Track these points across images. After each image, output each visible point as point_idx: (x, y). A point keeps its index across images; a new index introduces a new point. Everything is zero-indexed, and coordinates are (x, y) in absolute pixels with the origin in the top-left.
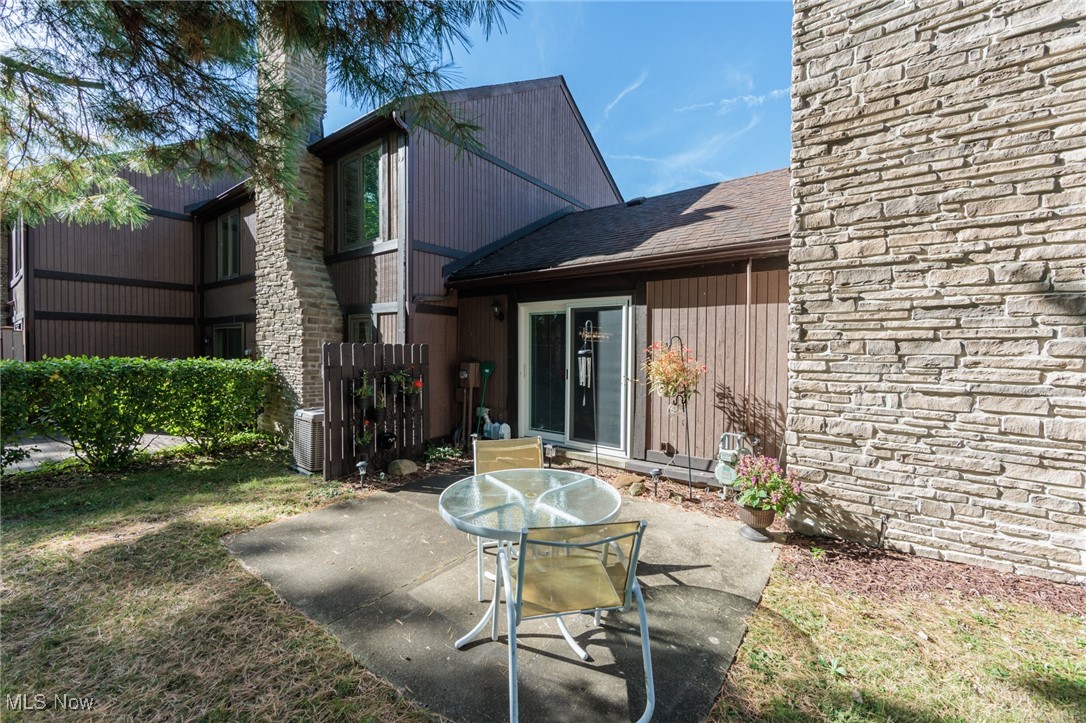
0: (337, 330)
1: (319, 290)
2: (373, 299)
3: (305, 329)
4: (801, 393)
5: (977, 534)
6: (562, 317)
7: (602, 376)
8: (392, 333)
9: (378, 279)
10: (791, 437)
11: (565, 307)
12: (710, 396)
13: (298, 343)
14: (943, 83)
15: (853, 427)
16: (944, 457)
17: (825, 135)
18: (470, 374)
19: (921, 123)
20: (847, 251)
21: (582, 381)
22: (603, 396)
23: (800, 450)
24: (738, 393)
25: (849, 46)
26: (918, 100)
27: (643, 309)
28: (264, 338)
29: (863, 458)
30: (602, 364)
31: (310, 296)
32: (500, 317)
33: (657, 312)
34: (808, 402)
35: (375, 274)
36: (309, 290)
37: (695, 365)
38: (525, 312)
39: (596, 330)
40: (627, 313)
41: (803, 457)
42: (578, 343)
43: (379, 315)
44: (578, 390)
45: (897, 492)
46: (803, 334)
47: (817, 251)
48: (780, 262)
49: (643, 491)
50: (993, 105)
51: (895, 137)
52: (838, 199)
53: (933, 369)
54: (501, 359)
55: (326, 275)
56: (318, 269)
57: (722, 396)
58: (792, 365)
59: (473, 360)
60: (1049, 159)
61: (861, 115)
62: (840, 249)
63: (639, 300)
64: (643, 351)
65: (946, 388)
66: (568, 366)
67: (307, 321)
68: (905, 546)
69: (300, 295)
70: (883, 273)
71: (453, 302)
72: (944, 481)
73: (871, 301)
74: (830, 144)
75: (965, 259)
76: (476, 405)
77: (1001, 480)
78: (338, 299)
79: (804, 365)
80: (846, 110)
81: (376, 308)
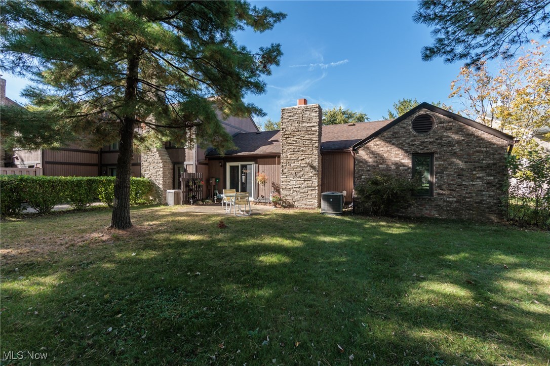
0: (171, 169)
1: (166, 157)
2: (185, 160)
3: (163, 169)
4: (283, 182)
5: (305, 202)
6: (238, 166)
7: (248, 181)
8: (191, 170)
9: (186, 155)
10: (281, 190)
11: (239, 164)
12: (271, 184)
13: (161, 173)
14: (300, 131)
15: (290, 187)
16: (301, 191)
17: (286, 136)
18: (212, 181)
19: (298, 137)
20: (289, 156)
21: (243, 181)
22: (248, 186)
23: (283, 192)
24: (276, 183)
25: (289, 121)
26: (297, 133)
27: (257, 165)
28: (145, 171)
29: (291, 192)
30: (248, 178)
31: (164, 159)
32: (221, 166)
33: (260, 166)
34: (283, 183)
35: (185, 154)
36: (163, 157)
37: (266, 178)
38: (228, 165)
39: (246, 170)
40: (253, 166)
41: (283, 193)
42: (242, 172)
43: (186, 165)
44: (242, 184)
45: (296, 197)
46: (283, 171)
47: (285, 156)
48: (279, 157)
49: (256, 204)
50: (306, 136)
51: (295, 139)
52: (287, 148)
53: (300, 177)
54: (221, 177)
55: (166, 153)
56: (164, 151)
57: (273, 184)
58: (282, 177)
59: (213, 178)
60: (311, 145)
61: (290, 134)
62: (288, 156)
63: (256, 163)
64: (257, 174)
65: (301, 180)
66: (240, 179)
67: (164, 166)
68: (296, 206)
69: (161, 159)
70: (293, 161)
71: (207, 162)
72: (301, 195)
73: (292, 165)
74: (287, 138)
75: (303, 159)
76: (214, 190)
77: (308, 194)
78: (171, 160)
79: (283, 177)
80: (288, 133)
81: (185, 163)
